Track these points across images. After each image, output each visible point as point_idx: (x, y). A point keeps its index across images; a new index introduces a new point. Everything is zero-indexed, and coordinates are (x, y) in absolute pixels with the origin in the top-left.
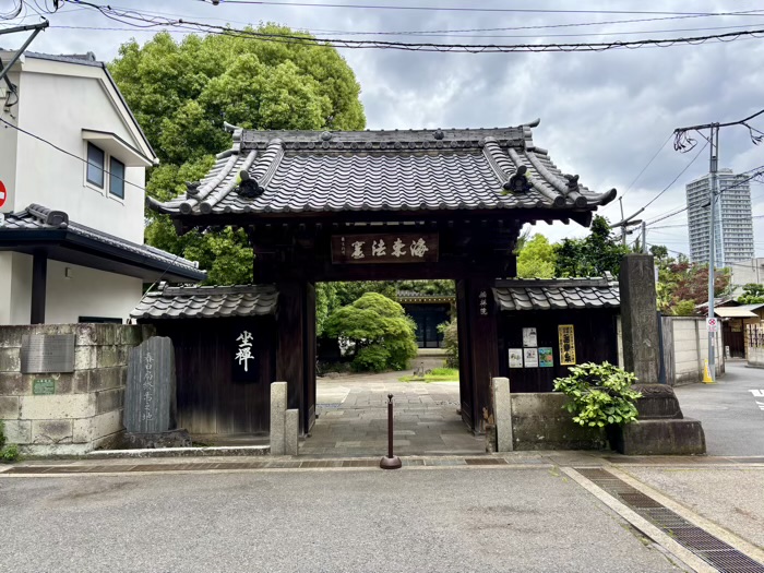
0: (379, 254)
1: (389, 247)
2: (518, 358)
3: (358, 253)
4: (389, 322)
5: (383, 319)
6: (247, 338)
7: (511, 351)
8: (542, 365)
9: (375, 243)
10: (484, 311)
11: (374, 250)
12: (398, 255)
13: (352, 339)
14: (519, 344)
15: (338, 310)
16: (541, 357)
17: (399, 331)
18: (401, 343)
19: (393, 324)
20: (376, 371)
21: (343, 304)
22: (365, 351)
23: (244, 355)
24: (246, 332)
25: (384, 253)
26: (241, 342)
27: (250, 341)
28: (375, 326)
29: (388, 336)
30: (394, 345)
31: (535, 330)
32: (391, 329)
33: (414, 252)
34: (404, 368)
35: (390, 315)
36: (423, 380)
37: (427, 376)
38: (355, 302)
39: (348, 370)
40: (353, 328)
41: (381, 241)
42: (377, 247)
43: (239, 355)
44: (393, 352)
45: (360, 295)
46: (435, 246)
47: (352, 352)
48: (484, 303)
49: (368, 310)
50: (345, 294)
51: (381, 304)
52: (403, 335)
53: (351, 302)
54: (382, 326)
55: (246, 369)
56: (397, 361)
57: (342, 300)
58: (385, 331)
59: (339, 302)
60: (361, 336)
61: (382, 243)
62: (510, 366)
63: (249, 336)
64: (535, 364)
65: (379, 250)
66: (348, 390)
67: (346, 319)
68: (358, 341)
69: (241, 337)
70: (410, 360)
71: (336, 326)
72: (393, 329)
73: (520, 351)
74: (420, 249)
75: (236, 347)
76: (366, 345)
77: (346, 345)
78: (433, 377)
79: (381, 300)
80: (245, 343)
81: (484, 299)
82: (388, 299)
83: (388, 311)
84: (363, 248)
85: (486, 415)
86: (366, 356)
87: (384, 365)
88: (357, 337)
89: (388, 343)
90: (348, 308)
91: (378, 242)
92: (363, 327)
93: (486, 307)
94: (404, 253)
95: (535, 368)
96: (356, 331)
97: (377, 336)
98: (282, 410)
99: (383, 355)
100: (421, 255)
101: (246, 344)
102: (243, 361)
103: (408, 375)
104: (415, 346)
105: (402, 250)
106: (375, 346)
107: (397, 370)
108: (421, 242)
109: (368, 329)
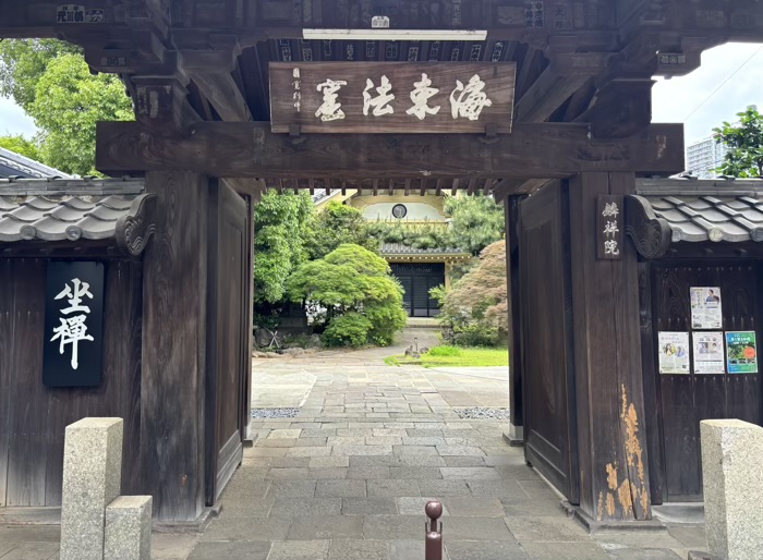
0: (377, 112)
1: (402, 93)
2: (679, 353)
3: (330, 109)
4: (372, 283)
5: (363, 279)
6: (78, 294)
7: (665, 338)
8: (734, 370)
9: (370, 84)
10: (611, 247)
11: (368, 101)
12: (421, 116)
13: (322, 304)
14: (682, 322)
15: (304, 266)
16: (732, 349)
17: (384, 296)
18: (387, 311)
19: (376, 285)
20: (354, 347)
21: (312, 259)
22: (338, 319)
23: (72, 332)
24: (76, 282)
25: (390, 110)
26: (65, 303)
27: (85, 301)
28: (353, 287)
29: (369, 302)
30: (378, 313)
31: (717, 291)
32: (374, 292)
33: (459, 108)
34: (390, 343)
35: (373, 274)
36: (420, 363)
37: (424, 358)
38: (327, 257)
39: (315, 344)
40: (324, 289)
41: (385, 80)
42: (374, 94)
43: (60, 331)
44: (376, 322)
45: (333, 247)
46: (506, 94)
47: (323, 321)
48: (612, 228)
49: (344, 266)
50: (314, 246)
51: (362, 259)
52: (389, 300)
53: (322, 255)
54: (362, 288)
55: (75, 364)
56: (380, 334)
57: (311, 254)
58: (366, 294)
59: (306, 256)
60: (334, 300)
61: (385, 83)
62: (662, 370)
63: (85, 291)
64: (718, 368)
65: (378, 102)
66: (313, 379)
67: (315, 278)
68: (330, 307)
69: (67, 291)
70: (397, 333)
71: (302, 285)
72: (377, 292)
73: (685, 335)
74: (472, 100)
75: (53, 314)
76: (340, 312)
77: (315, 313)
78: (431, 358)
79: (361, 254)
80: (75, 305)
81: (611, 219)
82: (370, 253)
83: (370, 268)
84: (342, 96)
85: (612, 480)
86: (340, 327)
87: (363, 339)
88: (328, 301)
89: (370, 311)
90: (317, 263)
91: (377, 83)
92: (337, 288)
93: (617, 237)
94: (434, 111)
95: (718, 376)
96: (327, 293)
97: (355, 300)
98: (98, 505)
99: (363, 325)
100: (473, 116)
101: (75, 308)
102: (69, 347)
103: (396, 353)
104: (404, 314)
105: (431, 102)
106: (352, 314)
107: (380, 345)
108: (476, 84)
109: (344, 292)
